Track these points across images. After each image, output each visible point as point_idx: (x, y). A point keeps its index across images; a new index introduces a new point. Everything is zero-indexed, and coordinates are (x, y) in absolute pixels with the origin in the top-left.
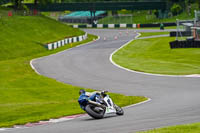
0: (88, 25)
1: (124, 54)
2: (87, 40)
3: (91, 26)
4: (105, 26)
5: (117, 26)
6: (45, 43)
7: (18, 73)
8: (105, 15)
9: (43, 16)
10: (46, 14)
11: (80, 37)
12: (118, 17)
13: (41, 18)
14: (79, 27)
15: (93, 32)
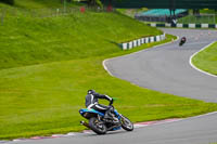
0: (167, 24)
1: (205, 57)
2: (165, 41)
3: (170, 25)
4: (186, 26)
5: (198, 26)
6: (119, 42)
7: (90, 74)
8: (186, 13)
9: (118, 13)
10: (121, 11)
11: (158, 37)
12: (199, 17)
13: (116, 15)
14: (157, 25)
15: (172, 31)
